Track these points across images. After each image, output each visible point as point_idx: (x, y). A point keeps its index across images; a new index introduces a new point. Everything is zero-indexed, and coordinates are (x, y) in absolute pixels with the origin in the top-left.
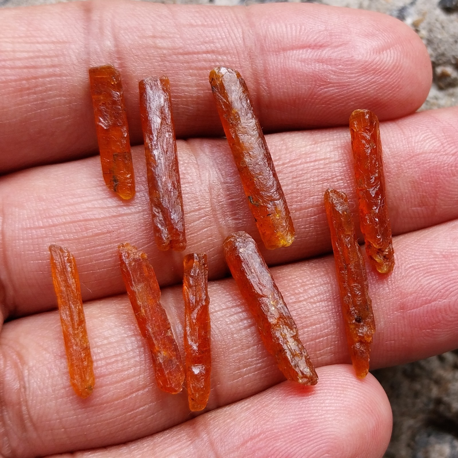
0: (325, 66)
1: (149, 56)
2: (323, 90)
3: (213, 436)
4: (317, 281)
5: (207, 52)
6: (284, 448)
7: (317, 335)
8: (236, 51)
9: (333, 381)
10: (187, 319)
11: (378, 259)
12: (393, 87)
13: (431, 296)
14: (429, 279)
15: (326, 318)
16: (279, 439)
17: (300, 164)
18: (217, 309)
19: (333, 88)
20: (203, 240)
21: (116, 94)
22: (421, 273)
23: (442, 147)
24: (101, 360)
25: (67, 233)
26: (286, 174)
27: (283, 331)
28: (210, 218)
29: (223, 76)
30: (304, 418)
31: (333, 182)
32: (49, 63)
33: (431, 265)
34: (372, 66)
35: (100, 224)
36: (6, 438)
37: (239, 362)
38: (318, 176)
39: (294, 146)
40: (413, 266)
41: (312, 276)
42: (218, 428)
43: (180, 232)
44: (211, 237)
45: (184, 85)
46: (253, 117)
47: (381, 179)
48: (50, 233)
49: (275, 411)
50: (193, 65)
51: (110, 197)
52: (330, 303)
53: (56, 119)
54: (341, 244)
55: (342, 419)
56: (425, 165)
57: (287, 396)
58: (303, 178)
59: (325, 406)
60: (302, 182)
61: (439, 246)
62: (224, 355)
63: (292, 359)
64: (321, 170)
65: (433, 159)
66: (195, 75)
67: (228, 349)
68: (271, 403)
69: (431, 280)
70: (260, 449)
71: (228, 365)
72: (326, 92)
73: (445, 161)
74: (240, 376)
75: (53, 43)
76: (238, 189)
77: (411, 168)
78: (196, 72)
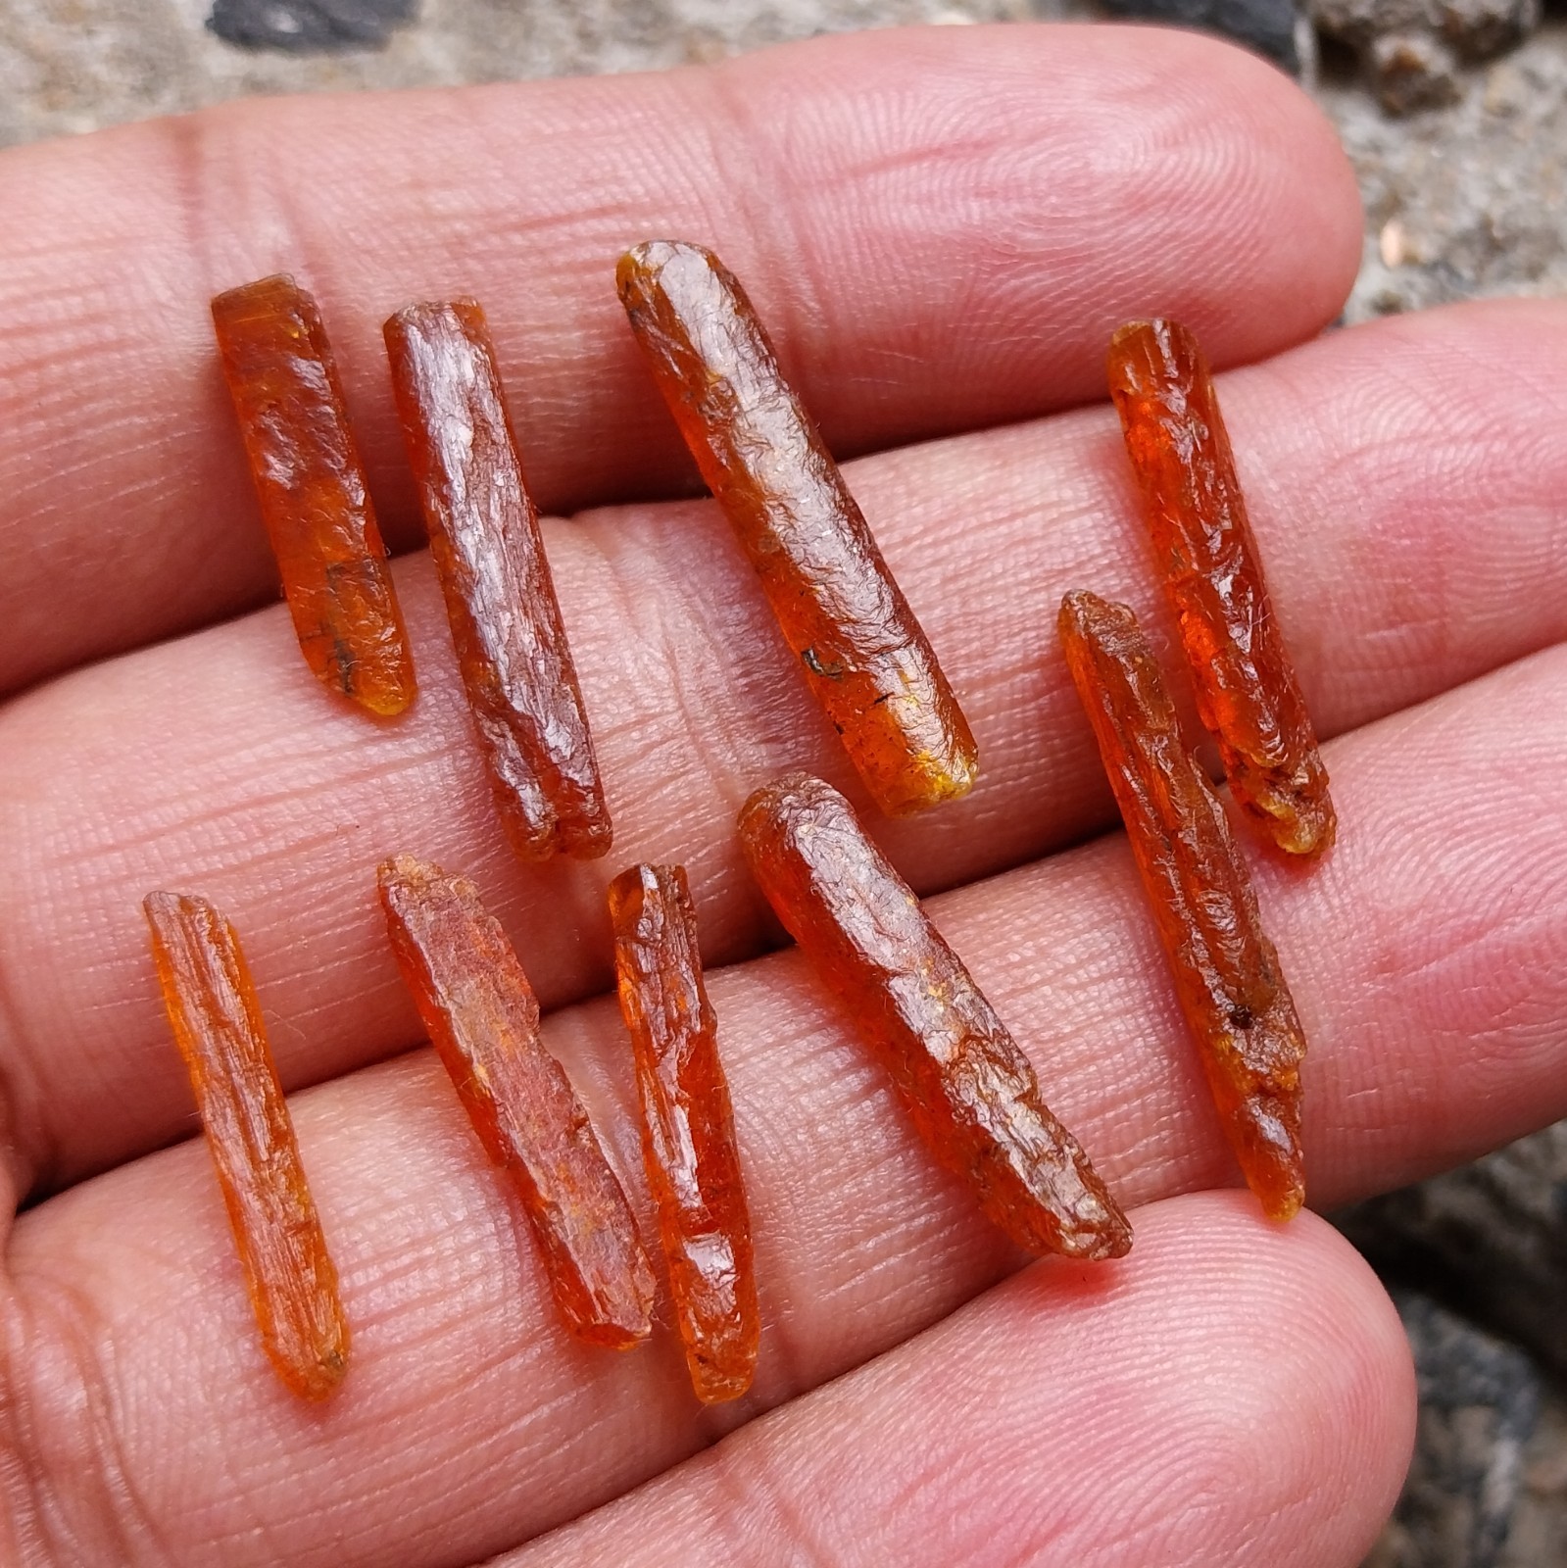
0: (1001, 206)
1: (409, 248)
2: (1003, 288)
3: (791, 1488)
4: (1077, 917)
5: (602, 212)
7: (1104, 1097)
8: (696, 200)
9: (1183, 1242)
10: (646, 1087)
11: (1276, 805)
12: (1239, 248)
13: (1482, 909)
14: (1467, 854)
15: (1128, 1032)
16: (1024, 1463)
17: (963, 534)
18: (746, 1048)
19: (1038, 275)
20: (669, 821)
21: (308, 370)
23: (1433, 418)
24: (364, 1265)
25: (203, 853)
26: (918, 570)
27: (985, 1082)
28: (681, 747)
29: (660, 269)
30: (1102, 1377)
31: (1083, 578)
32: (78, 312)
33: (1465, 806)
34: (1158, 185)
35: (307, 806)
37: (850, 1218)
38: (1029, 565)
40: (1401, 821)
42: (803, 1459)
43: (585, 788)
44: (693, 808)
45: (538, 329)
46: (780, 387)
47: (1239, 536)
48: (143, 862)
49: (997, 1369)
50: (560, 259)
51: (334, 718)
52: (1133, 982)
53: (122, 493)
54: (1141, 764)
55: (1237, 1363)
56: (1387, 484)
57: (1033, 1314)
58: (977, 576)
59: (1170, 1330)
60: (978, 589)
61: (1478, 742)
62: (792, 1200)
63: (1029, 1173)
64: (1038, 545)
65: (1412, 461)
66: (570, 290)
67: (805, 1177)
69: (1471, 858)
70: (962, 1506)
71: (809, 1235)
72: (1016, 291)
73: (1453, 460)
74: (860, 1266)
75: (85, 245)
76: (763, 642)
77: (1342, 501)
78: (570, 280)
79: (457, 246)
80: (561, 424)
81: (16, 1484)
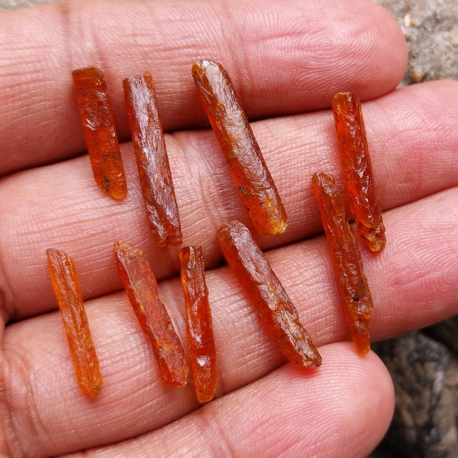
0: (305, 53)
1: (131, 55)
2: (304, 77)
3: (222, 424)
4: (311, 264)
5: (188, 47)
6: (294, 431)
7: (315, 317)
8: (216, 44)
10: (188, 312)
11: (371, 238)
12: (372, 69)
13: (424, 269)
14: (421, 253)
15: (323, 299)
16: (288, 423)
17: (287, 150)
18: (216, 299)
19: (314, 74)
20: (197, 232)
21: (102, 95)
22: (412, 248)
23: (423, 123)
24: (106, 359)
25: (63, 236)
26: (273, 161)
27: (284, 316)
28: (202, 210)
29: (205, 69)
30: (311, 399)
31: (320, 165)
32: (32, 69)
33: (422, 239)
34: (351, 49)
35: (94, 224)
36: (16, 443)
37: (243, 350)
38: (305, 161)
39: (279, 132)
40: (404, 242)
41: (306, 258)
42: (226, 416)
43: (176, 228)
44: (205, 228)
45: (167, 81)
46: (238, 107)
47: (367, 160)
48: (46, 237)
49: (282, 394)
50: (175, 61)
51: (103, 197)
52: (326, 284)
53: (42, 124)
54: (333, 225)
55: (348, 397)
56: (408, 142)
57: (292, 379)
58: (290, 164)
59: (330, 387)
60: (290, 168)
61: (427, 219)
62: (227, 344)
63: (295, 344)
64: (308, 155)
65: (416, 136)
66: (178, 71)
67: (231, 338)
68: (276, 387)
69: (423, 254)
70: (270, 434)
71: (231, 353)
72: (307, 78)
73: (428, 136)
74: (245, 363)
75: (34, 47)
76: (228, 180)
77: (395, 146)
78: (178, 67)
79: (145, 55)
80: (172, 109)
81: (5, 412)
